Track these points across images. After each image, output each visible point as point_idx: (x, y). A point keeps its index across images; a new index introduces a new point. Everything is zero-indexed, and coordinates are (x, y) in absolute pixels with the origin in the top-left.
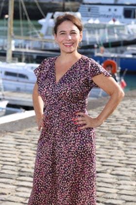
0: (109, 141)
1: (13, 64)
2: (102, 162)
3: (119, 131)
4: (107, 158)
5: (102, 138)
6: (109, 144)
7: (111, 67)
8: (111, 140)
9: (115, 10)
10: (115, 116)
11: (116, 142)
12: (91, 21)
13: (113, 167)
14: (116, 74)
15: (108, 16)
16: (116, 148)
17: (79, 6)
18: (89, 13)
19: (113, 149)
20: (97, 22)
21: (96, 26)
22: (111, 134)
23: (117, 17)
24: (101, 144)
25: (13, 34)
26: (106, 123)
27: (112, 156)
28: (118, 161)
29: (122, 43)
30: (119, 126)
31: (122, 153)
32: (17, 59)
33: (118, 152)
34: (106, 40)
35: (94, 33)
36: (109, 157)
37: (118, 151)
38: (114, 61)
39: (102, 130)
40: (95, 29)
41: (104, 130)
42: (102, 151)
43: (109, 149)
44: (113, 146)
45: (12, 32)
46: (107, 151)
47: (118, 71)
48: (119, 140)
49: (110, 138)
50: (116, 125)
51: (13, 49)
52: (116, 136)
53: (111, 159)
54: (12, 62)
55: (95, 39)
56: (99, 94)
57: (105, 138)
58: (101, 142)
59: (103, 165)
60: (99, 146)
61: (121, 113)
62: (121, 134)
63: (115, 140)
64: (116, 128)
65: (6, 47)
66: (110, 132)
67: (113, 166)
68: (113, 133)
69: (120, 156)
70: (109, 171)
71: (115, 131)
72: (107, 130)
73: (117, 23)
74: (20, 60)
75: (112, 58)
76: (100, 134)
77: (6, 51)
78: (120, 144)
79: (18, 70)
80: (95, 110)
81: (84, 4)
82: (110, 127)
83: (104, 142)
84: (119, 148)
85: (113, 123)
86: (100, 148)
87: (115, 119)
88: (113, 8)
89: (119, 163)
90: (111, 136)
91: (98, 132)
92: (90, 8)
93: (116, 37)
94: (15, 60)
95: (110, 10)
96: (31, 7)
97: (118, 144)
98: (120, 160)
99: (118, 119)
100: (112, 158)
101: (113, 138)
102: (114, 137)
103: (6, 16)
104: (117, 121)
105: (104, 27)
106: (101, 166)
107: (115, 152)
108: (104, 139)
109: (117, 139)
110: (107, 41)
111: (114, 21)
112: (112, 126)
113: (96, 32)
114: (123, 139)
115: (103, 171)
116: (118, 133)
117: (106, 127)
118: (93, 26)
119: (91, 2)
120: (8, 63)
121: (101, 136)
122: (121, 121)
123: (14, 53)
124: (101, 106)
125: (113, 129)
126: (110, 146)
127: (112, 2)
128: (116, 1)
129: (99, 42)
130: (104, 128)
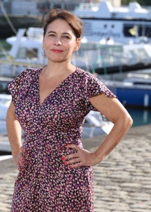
0: (107, 192)
3: (121, 178)
5: (99, 187)
6: (108, 195)
8: (111, 190)
9: (113, 26)
10: (115, 159)
11: (117, 192)
16: (118, 200)
19: (113, 201)
24: (97, 194)
26: (103, 168)
27: (113, 210)
29: (121, 68)
30: (121, 172)
31: (126, 206)
33: (120, 205)
36: (109, 211)
37: (121, 204)
39: (99, 176)
41: (101, 177)
42: (98, 204)
43: (107, 201)
44: (113, 198)
46: (105, 204)
48: (121, 190)
49: (109, 187)
50: (117, 171)
52: (117, 184)
55: (84, 63)
57: (102, 187)
58: (97, 192)
60: (96, 198)
61: (122, 156)
62: (124, 182)
63: (115, 190)
64: (116, 174)
66: (108, 179)
68: (112, 181)
69: (124, 211)
71: (115, 178)
72: (104, 177)
78: (123, 194)
82: (109, 174)
83: (101, 193)
84: (121, 200)
85: (113, 169)
87: (115, 163)
88: (110, 23)
90: (111, 185)
93: (111, 61)
95: (105, 26)
97: (119, 195)
99: (120, 163)
101: (113, 188)
102: (114, 185)
104: (117, 165)
107: (115, 205)
108: (101, 189)
109: (118, 188)
110: (100, 66)
112: (111, 172)
114: (126, 189)
116: (120, 181)
117: (103, 173)
121: (98, 184)
122: (123, 165)
125: (113, 176)
126: (110, 197)
127: (109, 16)
128: (114, 14)
129: (90, 66)
130: (101, 175)
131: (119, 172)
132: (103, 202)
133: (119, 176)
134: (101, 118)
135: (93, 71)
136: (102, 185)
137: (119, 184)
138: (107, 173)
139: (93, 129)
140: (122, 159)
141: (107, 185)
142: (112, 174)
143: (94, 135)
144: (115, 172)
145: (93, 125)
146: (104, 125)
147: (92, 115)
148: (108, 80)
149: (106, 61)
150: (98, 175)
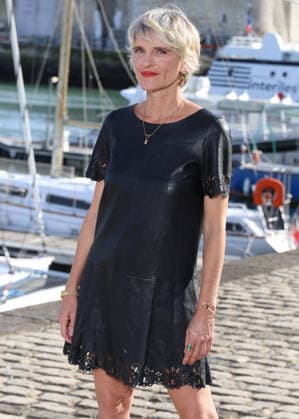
0: (267, 350)
1: (66, 180)
2: (254, 392)
3: (290, 328)
4: (264, 385)
5: (254, 341)
6: (268, 356)
7: (273, 193)
8: (273, 346)
9: (285, 75)
10: (281, 296)
11: (283, 351)
12: (232, 96)
13: (277, 405)
14: (281, 209)
15: (268, 87)
16: (284, 364)
17: (210, 63)
18: (229, 78)
19: (276, 366)
20: (245, 97)
21: (242, 107)
22: (274, 335)
23: (287, 89)
24: (251, 354)
25: (66, 117)
26: (262, 310)
27: (274, 380)
28: (288, 392)
30: (290, 318)
31: (296, 375)
32: (73, 169)
33: (286, 373)
34: (263, 135)
35: (238, 121)
36: (269, 382)
37: (288, 370)
38: (278, 181)
39: (254, 324)
40: (241, 111)
41: (259, 324)
42: (253, 369)
43: (267, 365)
44: (276, 360)
45: (65, 113)
46: (262, 370)
47: (287, 202)
48: (290, 348)
49: (271, 343)
50: (285, 315)
51: (66, 148)
52: (283, 337)
53: (270, 386)
54: (63, 176)
55: (241, 132)
56: (245, 248)
57: (260, 341)
58: (251, 350)
59: (255, 399)
60: (248, 359)
61: (294, 291)
62: (294, 335)
63: (280, 347)
64: (283, 321)
65: (51, 143)
66: (270, 329)
67: (276, 402)
68: (276, 333)
69: (292, 382)
70: (267, 412)
71: (280, 327)
72: (264, 326)
73: (288, 101)
74: (79, 173)
75: (275, 174)
76: (249, 334)
77: (51, 152)
78: (292, 355)
79: (75, 192)
80: (238, 282)
81: (219, 60)
82: (271, 320)
83: (257, 351)
84: (289, 364)
85: (277, 312)
86: (249, 362)
87: (282, 303)
88: (280, 69)
89: (289, 396)
90: (273, 339)
91: (246, 329)
92: (232, 67)
93: (284, 132)
94: (69, 171)
95: (273, 74)
96: (108, 61)
97: (286, 356)
98: (291, 390)
100: (275, 384)
101: (277, 343)
102: (279, 340)
103: (55, 79)
104: (286, 306)
105: (260, 110)
106: (251, 400)
107: (279, 372)
108: (258, 344)
109: (285, 344)
110: (266, 139)
111: (281, 96)
112: (275, 318)
113: (243, 118)
114: (296, 346)
115: (255, 411)
116: (288, 333)
117: (262, 319)
118: (236, 107)
119: (234, 56)
120: (53, 177)
121: (252, 337)
122: (294, 307)
123: (68, 157)
124: (252, 274)
125: (277, 324)
126: (271, 359)
127: (279, 58)
128: (287, 55)
129: (249, 140)
130: (258, 321)
131: (287, 318)
132: (261, 366)
133: (284, 324)
134: (264, 223)
135: (255, 147)
136: (259, 339)
137: (285, 338)
138: (268, 319)
139: (251, 240)
140: (294, 297)
141: (268, 339)
142: (275, 321)
143: (251, 250)
144: (282, 318)
145: (252, 235)
146: (270, 235)
147: (251, 219)
148: (278, 162)
149: (276, 130)
150: (254, 321)
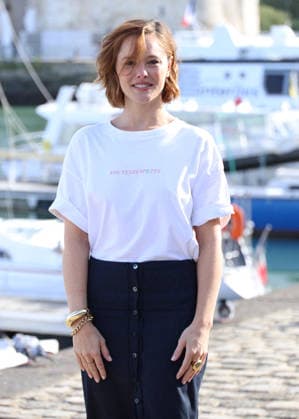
3: (267, 392)
5: (223, 411)
8: (247, 416)
9: (243, 75)
10: (254, 353)
26: (231, 372)
29: (262, 160)
30: (266, 379)
39: (223, 390)
41: (228, 390)
49: (245, 411)
50: (259, 377)
52: (259, 404)
57: (230, 411)
61: (269, 346)
62: (272, 400)
63: (256, 416)
64: (257, 384)
66: (242, 395)
68: (251, 399)
71: (255, 392)
72: (235, 391)
73: (246, 108)
76: (216, 403)
82: (243, 383)
85: (250, 373)
87: (254, 361)
90: (247, 407)
91: (212, 397)
93: (243, 146)
95: (228, 75)
99: (263, 362)
101: (253, 411)
102: (253, 407)
104: (260, 365)
105: (212, 120)
109: (262, 412)
112: (248, 380)
116: (266, 398)
117: (231, 383)
121: (221, 406)
122: (270, 365)
125: (251, 388)
127: (234, 55)
128: (243, 51)
130: (227, 386)
131: (262, 379)
133: (260, 388)
137: (262, 404)
138: (238, 382)
140: (269, 352)
141: (241, 406)
142: (248, 384)
144: (255, 380)
148: (237, 184)
149: (233, 145)
150: (222, 386)
